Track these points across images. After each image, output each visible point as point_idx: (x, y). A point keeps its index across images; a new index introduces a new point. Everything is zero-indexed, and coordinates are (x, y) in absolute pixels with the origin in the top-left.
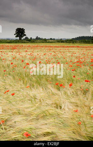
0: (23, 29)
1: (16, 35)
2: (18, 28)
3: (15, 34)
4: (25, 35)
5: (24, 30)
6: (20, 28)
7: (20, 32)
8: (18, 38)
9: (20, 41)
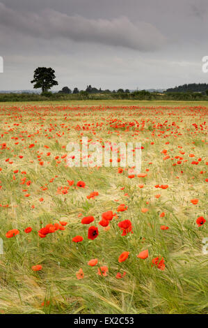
0: (50, 69)
1: (35, 83)
2: (39, 68)
3: (32, 82)
4: (55, 83)
5: (54, 71)
6: (43, 68)
7: (44, 77)
8: (40, 90)
9: (48, 96)
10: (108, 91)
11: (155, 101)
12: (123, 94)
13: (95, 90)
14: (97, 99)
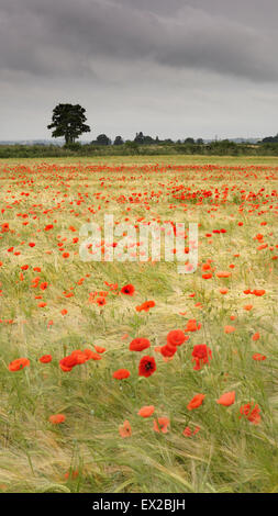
0: (78, 107)
1: (54, 129)
2: (61, 106)
3: (49, 127)
4: (86, 129)
5: (84, 110)
6: (67, 105)
7: (69, 119)
8: (61, 140)
9: (74, 149)
10: (169, 142)
11: (244, 157)
12: (192, 147)
13: (149, 140)
14: (153, 154)
